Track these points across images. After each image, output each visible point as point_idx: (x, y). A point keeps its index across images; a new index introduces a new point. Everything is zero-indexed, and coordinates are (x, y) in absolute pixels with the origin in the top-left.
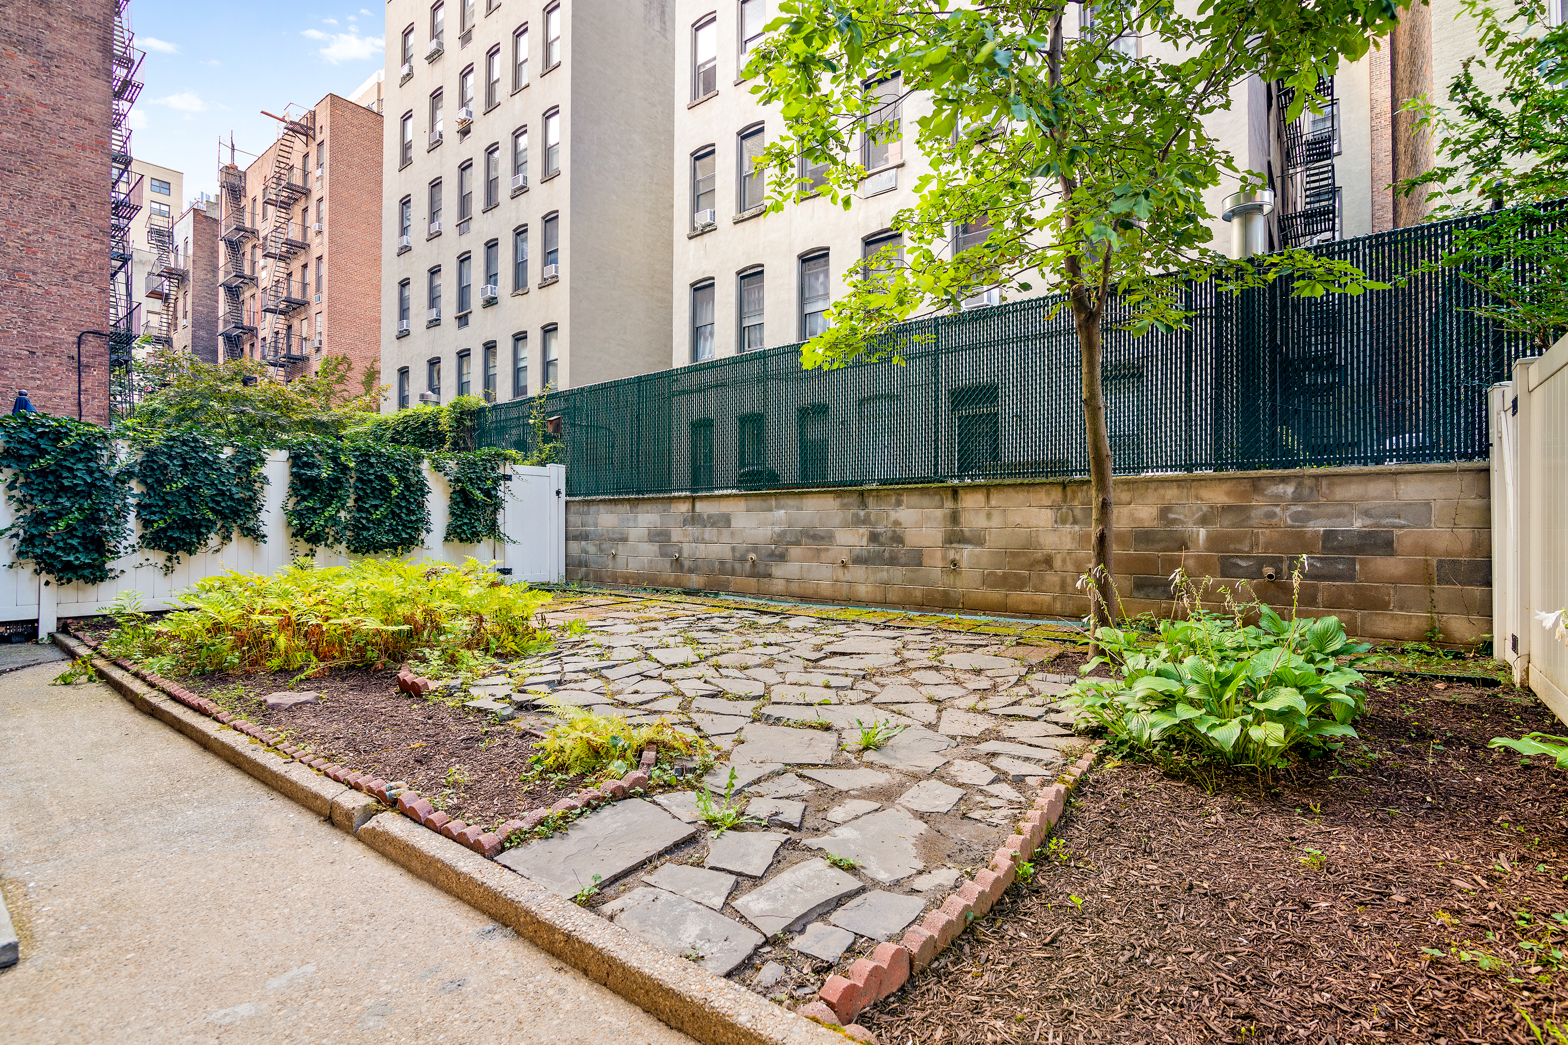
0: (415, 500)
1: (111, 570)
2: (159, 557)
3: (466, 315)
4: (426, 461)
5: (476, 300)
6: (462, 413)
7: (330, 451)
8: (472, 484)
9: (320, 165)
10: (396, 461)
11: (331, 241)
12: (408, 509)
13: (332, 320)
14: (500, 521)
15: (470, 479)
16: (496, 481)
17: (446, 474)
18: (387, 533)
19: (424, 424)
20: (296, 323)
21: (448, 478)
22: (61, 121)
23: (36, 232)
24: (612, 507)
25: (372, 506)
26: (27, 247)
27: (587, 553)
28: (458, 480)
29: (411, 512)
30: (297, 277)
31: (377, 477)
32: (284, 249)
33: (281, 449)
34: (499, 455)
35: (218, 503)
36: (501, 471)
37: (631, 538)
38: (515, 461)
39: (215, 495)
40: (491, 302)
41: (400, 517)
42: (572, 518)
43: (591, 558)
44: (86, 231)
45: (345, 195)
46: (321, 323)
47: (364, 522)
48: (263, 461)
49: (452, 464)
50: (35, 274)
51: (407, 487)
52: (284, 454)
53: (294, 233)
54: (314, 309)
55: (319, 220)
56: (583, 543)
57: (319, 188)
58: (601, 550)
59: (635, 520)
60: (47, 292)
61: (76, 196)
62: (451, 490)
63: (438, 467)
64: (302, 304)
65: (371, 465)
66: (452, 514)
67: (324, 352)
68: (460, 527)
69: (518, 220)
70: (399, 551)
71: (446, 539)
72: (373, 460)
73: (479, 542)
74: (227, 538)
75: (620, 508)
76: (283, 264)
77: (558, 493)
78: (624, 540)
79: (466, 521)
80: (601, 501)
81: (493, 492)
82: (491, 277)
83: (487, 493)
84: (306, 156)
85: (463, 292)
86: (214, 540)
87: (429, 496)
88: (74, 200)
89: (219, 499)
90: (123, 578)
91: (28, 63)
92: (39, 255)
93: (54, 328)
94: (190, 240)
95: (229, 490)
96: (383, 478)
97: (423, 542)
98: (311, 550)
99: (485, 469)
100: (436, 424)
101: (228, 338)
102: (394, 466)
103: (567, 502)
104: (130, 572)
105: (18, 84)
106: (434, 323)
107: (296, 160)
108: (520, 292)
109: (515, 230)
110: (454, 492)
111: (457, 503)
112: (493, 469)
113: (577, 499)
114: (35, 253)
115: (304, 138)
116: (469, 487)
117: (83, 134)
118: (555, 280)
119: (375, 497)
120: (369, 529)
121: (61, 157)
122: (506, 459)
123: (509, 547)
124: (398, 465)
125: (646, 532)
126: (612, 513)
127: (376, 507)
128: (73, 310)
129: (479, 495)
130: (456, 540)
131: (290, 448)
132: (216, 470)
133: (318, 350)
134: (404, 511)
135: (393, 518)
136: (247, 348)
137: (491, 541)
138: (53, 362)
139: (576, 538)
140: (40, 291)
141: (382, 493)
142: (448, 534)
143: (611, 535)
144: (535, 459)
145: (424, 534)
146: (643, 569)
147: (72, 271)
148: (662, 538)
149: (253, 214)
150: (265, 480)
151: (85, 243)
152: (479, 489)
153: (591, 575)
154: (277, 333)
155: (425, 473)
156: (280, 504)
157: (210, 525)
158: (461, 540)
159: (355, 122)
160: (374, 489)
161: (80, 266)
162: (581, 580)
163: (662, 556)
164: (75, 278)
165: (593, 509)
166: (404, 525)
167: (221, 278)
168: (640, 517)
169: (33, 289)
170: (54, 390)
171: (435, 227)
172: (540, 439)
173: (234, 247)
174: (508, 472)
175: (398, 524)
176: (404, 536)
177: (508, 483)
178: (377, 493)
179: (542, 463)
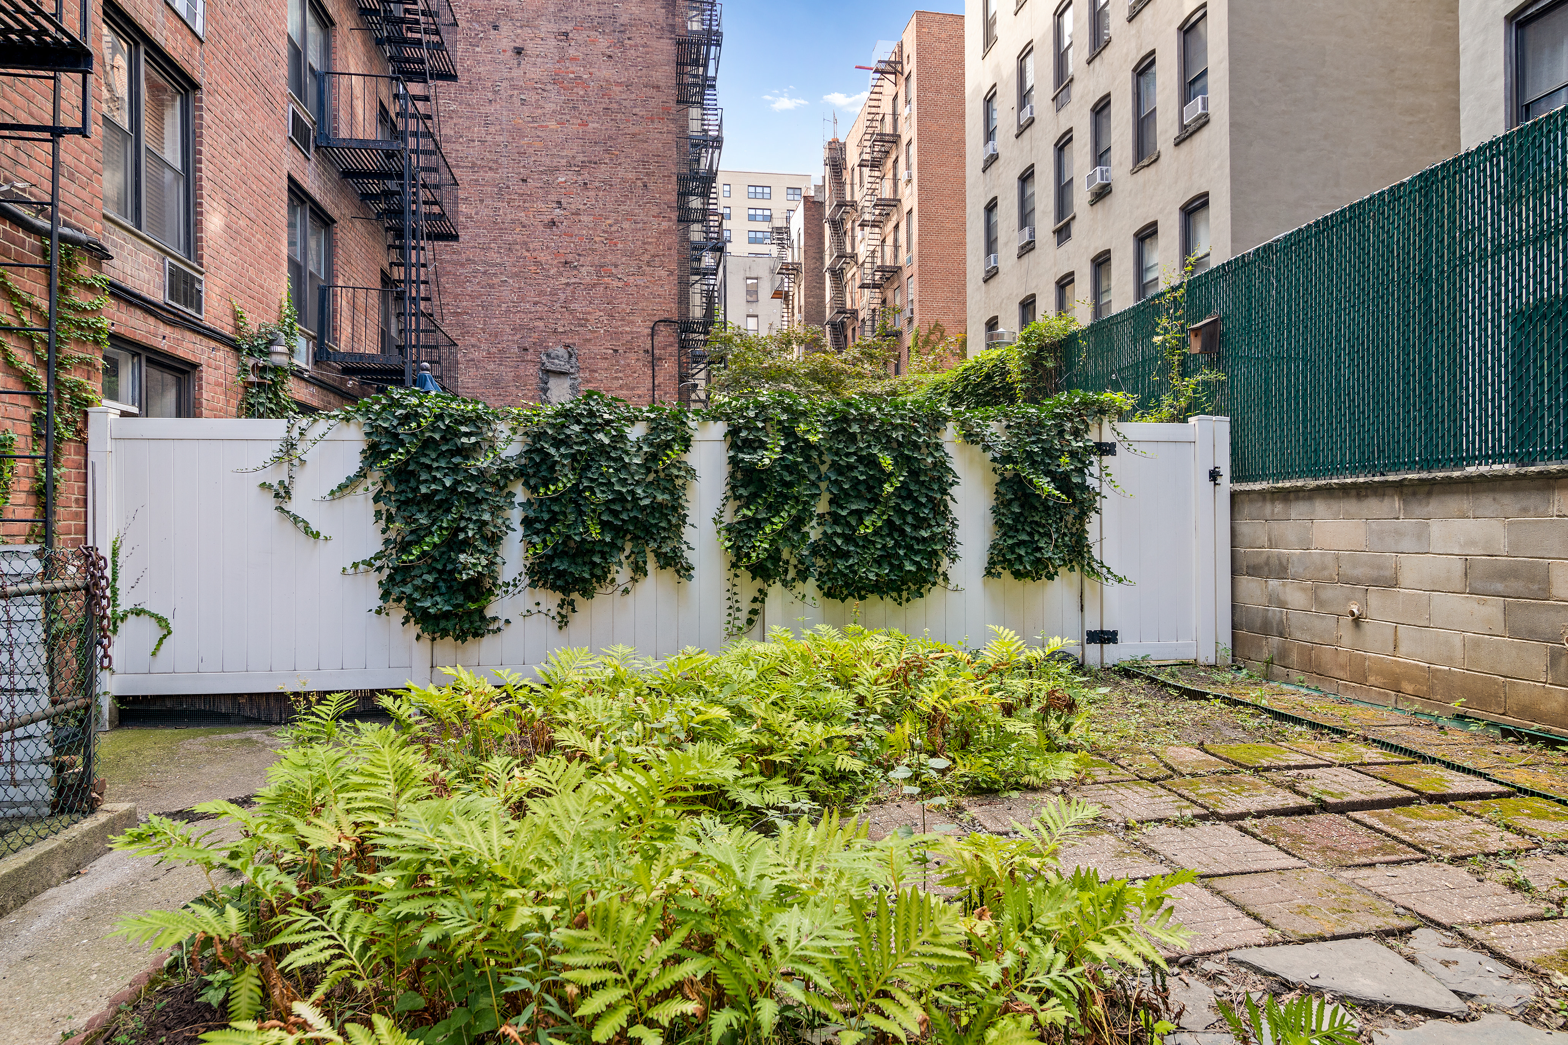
0: (931, 499)
1: (495, 619)
2: (550, 600)
3: (1068, 225)
4: (950, 425)
5: (1081, 195)
6: (1040, 349)
7: (785, 417)
8: (1033, 463)
9: (908, 102)
10: (895, 427)
11: (921, 188)
12: (916, 516)
13: (924, 283)
14: (1092, 536)
15: (1030, 455)
16: (1080, 458)
17: (987, 448)
18: (878, 562)
19: (989, 377)
20: (889, 294)
21: (989, 455)
22: (633, 96)
23: (617, 222)
24: (1351, 505)
25: (852, 513)
26: (610, 240)
27: (1282, 604)
28: (1007, 458)
29: (921, 523)
30: (890, 241)
31: (860, 459)
32: (877, 212)
33: (716, 419)
34: (1085, 404)
35: (615, 514)
36: (1093, 437)
37: (1407, 577)
38: (1123, 416)
39: (612, 501)
40: (1102, 193)
41: (902, 532)
42: (1246, 528)
43: (1296, 619)
44: (655, 210)
45: (935, 127)
46: (913, 289)
47: (839, 542)
48: (686, 442)
49: (995, 427)
50: (616, 266)
51: (914, 474)
52: (719, 429)
53: (886, 192)
54: (906, 273)
55: (908, 167)
56: (1273, 583)
57: (909, 131)
58: (1319, 602)
59: (1422, 535)
60: (627, 284)
61: (647, 174)
62: (998, 479)
63: (970, 437)
64: (896, 271)
65: (853, 438)
66: (999, 523)
67: (916, 323)
68: (1012, 549)
69: (1138, 51)
70: (905, 594)
71: (989, 573)
72: (855, 428)
73: (1050, 577)
74: (639, 570)
75: (1374, 506)
76: (877, 230)
77: (1214, 475)
78: (1393, 583)
79: (1025, 537)
80: (1318, 488)
81: (1076, 480)
82: (1100, 156)
83: (1062, 481)
84: (895, 98)
85: (1063, 190)
86: (622, 575)
87: (952, 491)
88: (646, 179)
89: (618, 508)
90: (507, 632)
91: (606, 44)
92: (620, 246)
93: (632, 322)
94: (802, 232)
95: (632, 493)
96: (872, 462)
97: (946, 578)
98: (760, 591)
99: (1061, 433)
100: (1004, 373)
101: (833, 325)
102: (889, 438)
103: (1233, 495)
104: (517, 621)
105: (599, 69)
106: (1027, 248)
107: (886, 107)
108: (1146, 162)
109: (1134, 70)
110: (1004, 481)
111: (1008, 504)
112: (1076, 433)
113: (1257, 486)
114: (616, 244)
115: (892, 77)
116: (1026, 471)
117: (652, 103)
118: (1203, 121)
119: (859, 497)
120: (846, 555)
121: (634, 135)
122: (1102, 411)
123: (1112, 589)
124: (898, 435)
125: (1458, 566)
126: (1349, 517)
127: (859, 515)
128: (647, 299)
129: (1045, 486)
130: (1007, 574)
131: (729, 418)
132: (615, 460)
133: (910, 320)
134: (910, 519)
135: (890, 535)
136: (849, 333)
137: (1076, 575)
138: (632, 356)
139: (1254, 571)
140: (620, 284)
141: (870, 489)
142: (992, 563)
143: (1347, 569)
144: (1166, 412)
145: (945, 562)
146: (1450, 660)
147: (646, 257)
148: (1517, 586)
149: (852, 184)
150: (691, 472)
151: (655, 221)
152: (1048, 473)
153: (1294, 657)
154: (874, 310)
155: (948, 448)
156: (712, 512)
157: (608, 550)
158: (1017, 575)
159: (943, 35)
160: (856, 483)
161: (652, 249)
162: (1269, 663)
163: (1514, 633)
164: (648, 264)
165: (1299, 509)
166: (909, 548)
167: (828, 262)
168: (1436, 527)
169: (615, 283)
170: (633, 389)
171: (1026, 114)
172: (1174, 373)
173: (837, 225)
174: (1108, 437)
175: (897, 545)
176: (909, 567)
177: (1107, 460)
178: (862, 488)
179: (1181, 417)
